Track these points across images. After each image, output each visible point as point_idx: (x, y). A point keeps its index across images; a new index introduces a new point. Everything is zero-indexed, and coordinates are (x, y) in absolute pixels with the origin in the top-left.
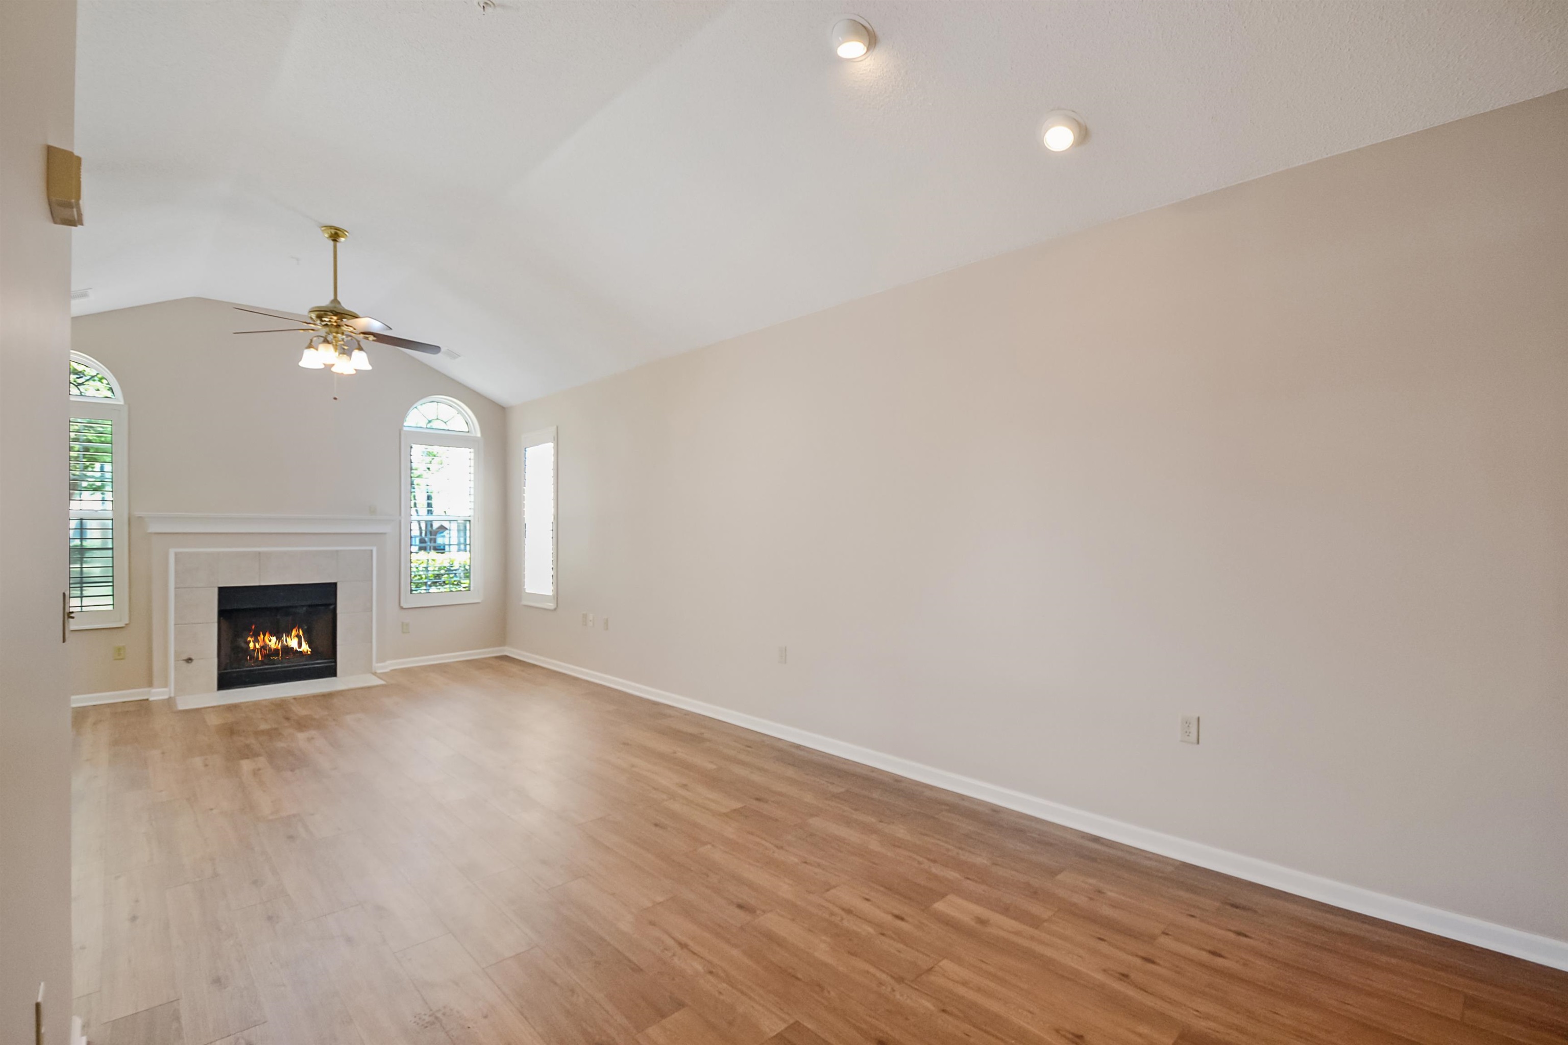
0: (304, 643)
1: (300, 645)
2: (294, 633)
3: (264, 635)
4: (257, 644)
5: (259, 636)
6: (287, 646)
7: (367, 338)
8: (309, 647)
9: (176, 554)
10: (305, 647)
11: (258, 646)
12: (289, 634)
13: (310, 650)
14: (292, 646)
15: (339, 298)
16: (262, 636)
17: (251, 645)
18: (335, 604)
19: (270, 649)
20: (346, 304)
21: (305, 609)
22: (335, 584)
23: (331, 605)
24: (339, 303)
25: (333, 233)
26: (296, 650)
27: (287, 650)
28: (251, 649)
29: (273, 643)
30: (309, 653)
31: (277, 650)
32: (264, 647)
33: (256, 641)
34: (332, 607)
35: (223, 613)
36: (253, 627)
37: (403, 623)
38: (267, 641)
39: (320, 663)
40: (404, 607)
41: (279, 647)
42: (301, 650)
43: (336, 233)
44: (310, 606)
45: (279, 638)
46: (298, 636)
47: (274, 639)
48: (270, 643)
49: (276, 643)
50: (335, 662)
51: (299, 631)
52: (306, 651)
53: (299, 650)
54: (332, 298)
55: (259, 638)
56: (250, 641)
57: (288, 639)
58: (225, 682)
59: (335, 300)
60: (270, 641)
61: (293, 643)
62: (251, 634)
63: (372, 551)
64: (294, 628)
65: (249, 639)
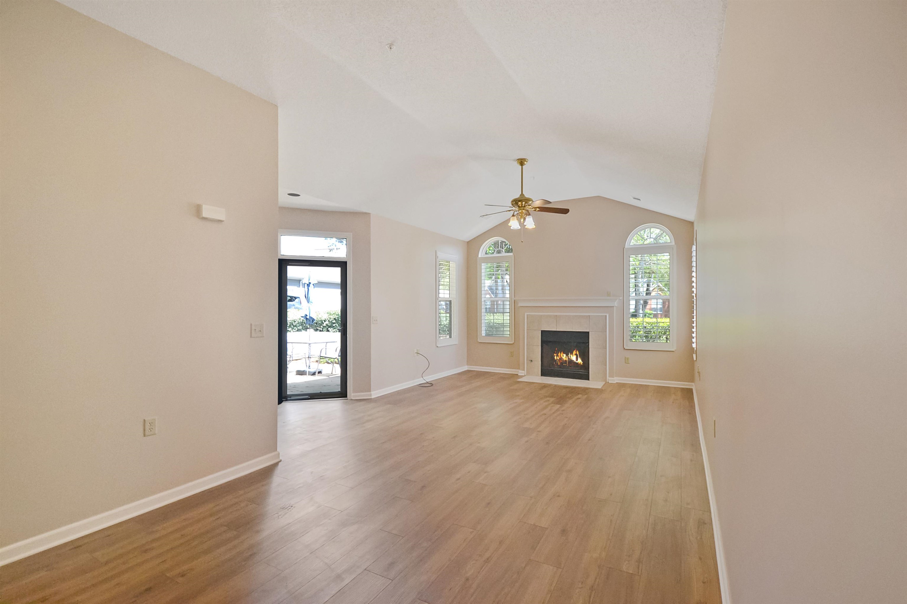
0: (579, 359)
1: (577, 360)
2: (574, 353)
3: (561, 354)
4: (558, 357)
5: (559, 353)
6: (571, 359)
7: (535, 210)
8: (582, 361)
9: (527, 315)
10: (580, 361)
11: (558, 358)
12: (572, 353)
13: (582, 362)
14: (573, 360)
15: (524, 193)
16: (560, 354)
17: (555, 357)
18: (589, 341)
19: (563, 360)
20: (527, 195)
22: (588, 333)
24: (524, 195)
25: (520, 162)
26: (575, 362)
27: (571, 361)
28: (555, 359)
29: (564, 357)
30: (582, 364)
31: (566, 361)
32: (561, 359)
33: (557, 356)
34: (587, 342)
35: (544, 342)
36: (556, 349)
37: (626, 357)
38: (562, 356)
39: (584, 371)
40: (626, 348)
41: (567, 360)
42: (577, 362)
43: (521, 162)
44: (578, 343)
45: (567, 355)
46: (576, 354)
47: (565, 355)
48: (563, 357)
49: (566, 358)
50: (589, 372)
51: (577, 352)
52: (580, 363)
53: (576, 362)
54: (521, 193)
55: (559, 354)
56: (555, 356)
57: (571, 356)
58: (545, 373)
59: (522, 194)
60: (563, 356)
61: (574, 358)
63: (606, 315)
64: (575, 350)
65: (555, 354)
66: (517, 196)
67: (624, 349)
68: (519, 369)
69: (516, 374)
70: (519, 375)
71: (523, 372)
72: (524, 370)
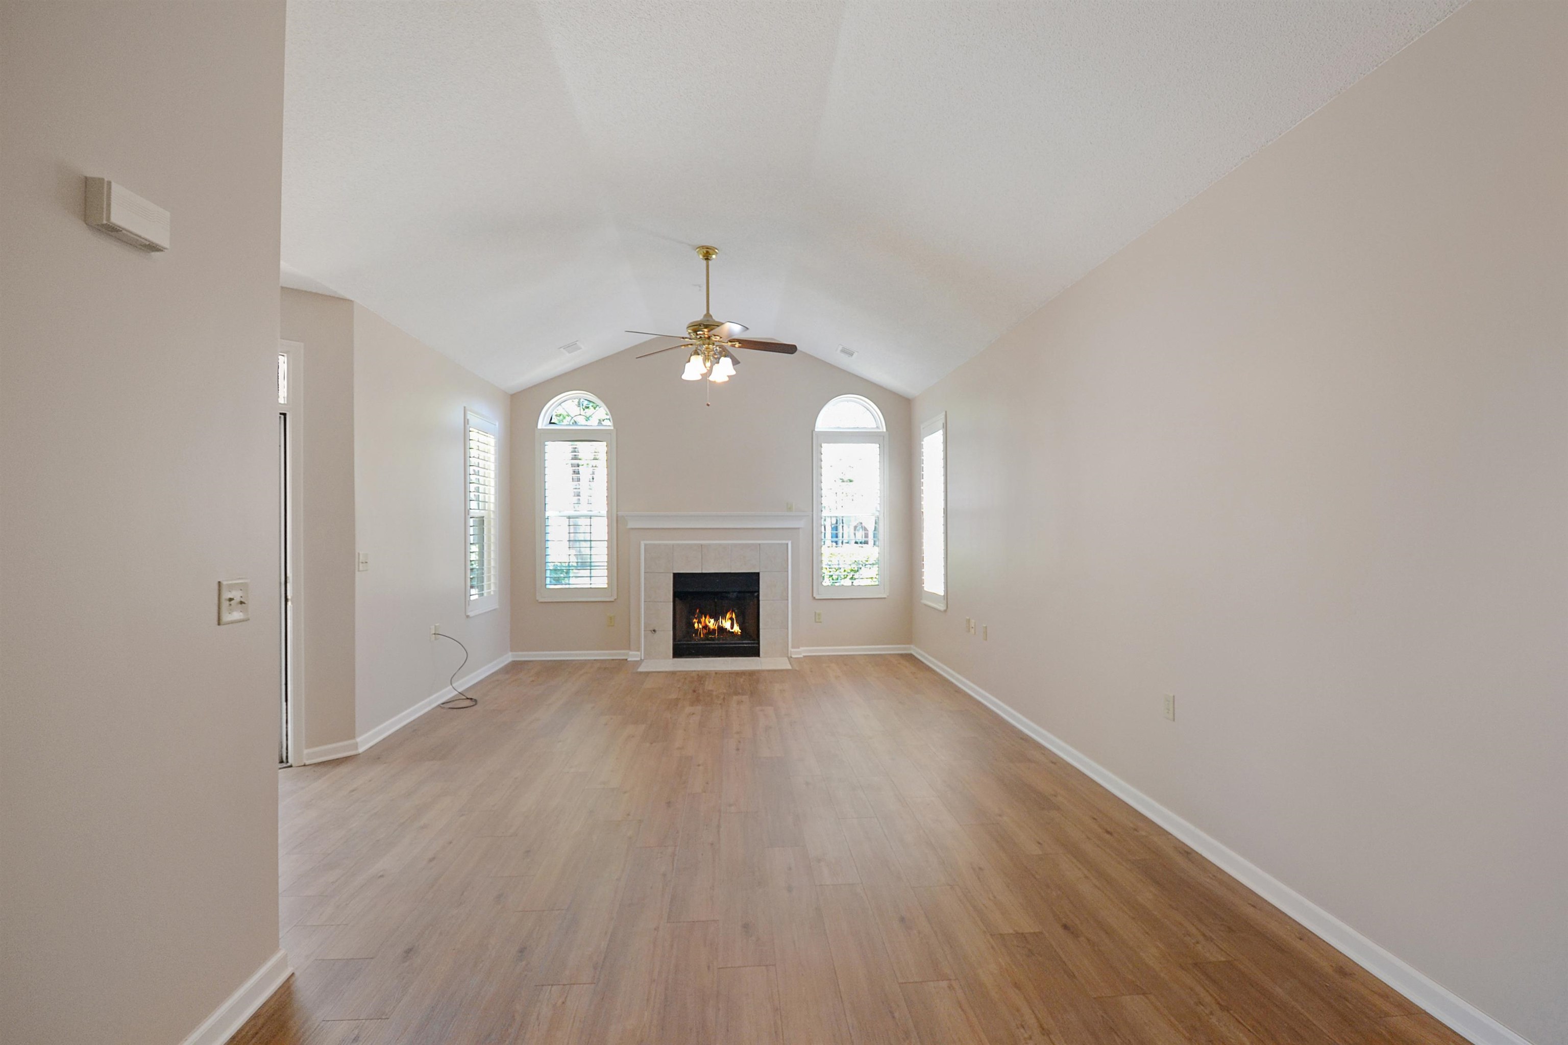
0: (735, 625)
1: (732, 627)
2: (728, 616)
3: (705, 618)
4: (700, 625)
5: (702, 617)
6: (722, 627)
7: (733, 346)
8: (740, 629)
9: (646, 545)
10: (736, 629)
11: (700, 626)
12: (724, 617)
13: (740, 631)
14: (726, 627)
15: (711, 312)
16: (704, 618)
17: (696, 625)
18: (758, 591)
19: (709, 628)
20: (716, 318)
21: (735, 594)
22: (758, 574)
23: (755, 592)
24: (711, 316)
25: (705, 252)
26: (729, 631)
27: (722, 630)
28: (696, 628)
29: (711, 624)
30: (739, 633)
31: (714, 630)
32: (706, 627)
33: (699, 622)
34: (756, 594)
35: (677, 596)
36: (698, 610)
37: (815, 613)
38: (707, 622)
39: (746, 643)
40: (817, 598)
41: (716, 628)
42: (733, 631)
43: (707, 252)
44: (739, 592)
45: (716, 620)
46: (731, 619)
47: (712, 621)
48: (709, 624)
49: (713, 624)
50: (759, 643)
51: (732, 614)
52: (736, 631)
53: (731, 630)
54: (705, 312)
55: (702, 620)
56: (695, 622)
57: (724, 621)
58: (678, 652)
59: (708, 315)
60: (709, 622)
61: (727, 624)
62: (696, 616)
63: (787, 544)
64: (729, 611)
65: (695, 620)
66: (699, 317)
67: (814, 600)
68: (629, 649)
69: (623, 660)
70: (629, 660)
71: (639, 653)
72: (639, 650)
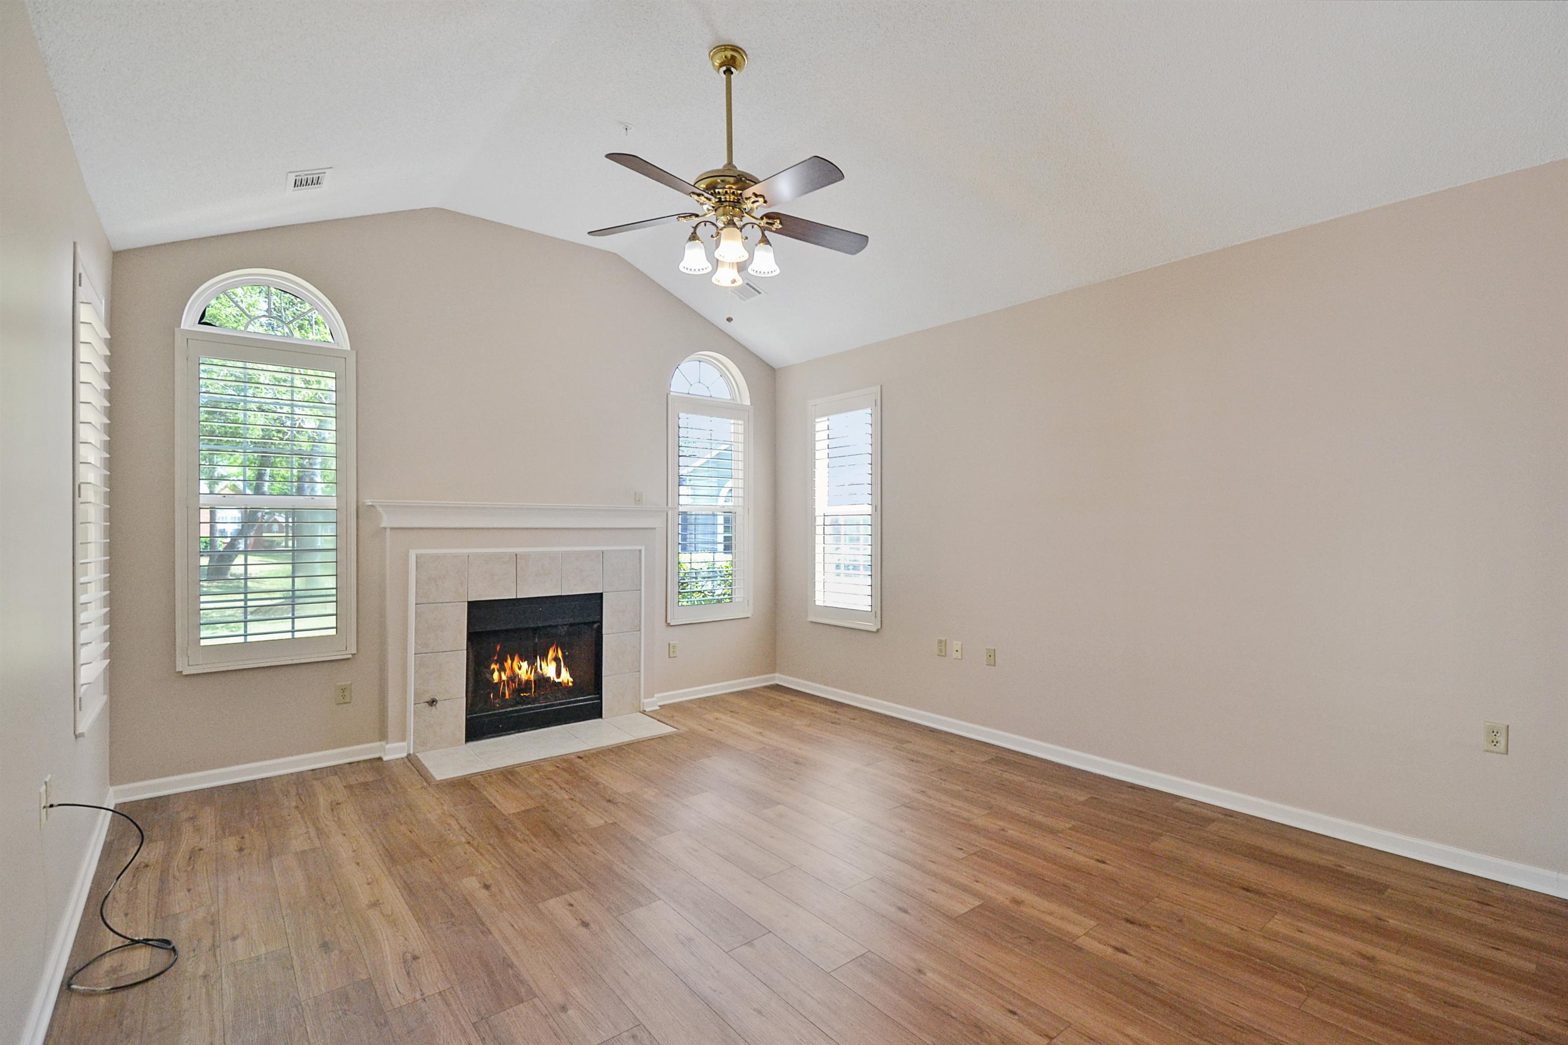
0: (563, 670)
1: (558, 674)
2: (551, 654)
3: (512, 661)
4: (503, 674)
5: (506, 661)
6: (542, 674)
8: (571, 677)
10: (565, 676)
11: (504, 677)
12: (544, 657)
13: (571, 680)
14: (548, 675)
16: (509, 661)
17: (496, 676)
18: (600, 622)
19: (520, 680)
21: (565, 628)
22: (600, 595)
23: (594, 622)
26: (554, 681)
27: (542, 681)
28: (495, 681)
29: (523, 671)
30: (570, 684)
31: (528, 682)
32: (513, 677)
33: (502, 669)
34: (596, 626)
35: (472, 637)
36: (498, 648)
37: (668, 644)
38: (516, 669)
39: (582, 700)
40: (671, 624)
41: (532, 677)
42: (560, 680)
44: (571, 625)
45: (532, 664)
46: (556, 659)
47: (525, 665)
48: (520, 672)
49: (527, 672)
50: (601, 698)
51: (557, 652)
52: (566, 681)
53: (557, 680)
55: (506, 665)
56: (494, 670)
57: (544, 665)
60: (520, 668)
61: (549, 670)
62: (495, 658)
63: (639, 551)
64: (552, 646)
65: (493, 666)
67: (669, 625)
68: (383, 736)
69: (375, 759)
70: (385, 759)
71: (404, 744)
72: (403, 739)
